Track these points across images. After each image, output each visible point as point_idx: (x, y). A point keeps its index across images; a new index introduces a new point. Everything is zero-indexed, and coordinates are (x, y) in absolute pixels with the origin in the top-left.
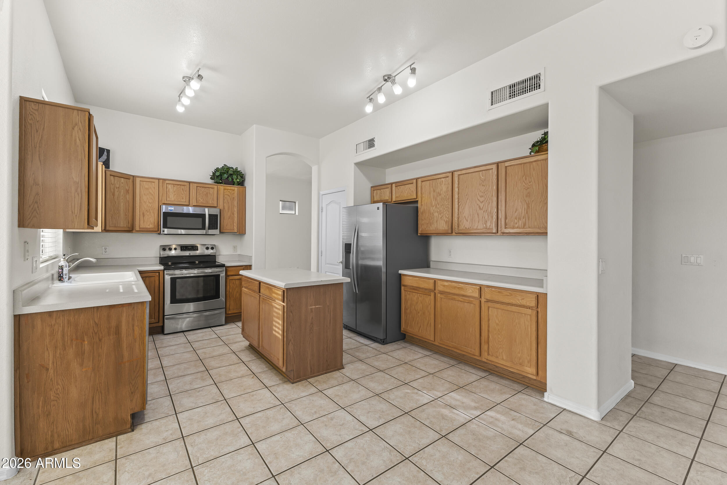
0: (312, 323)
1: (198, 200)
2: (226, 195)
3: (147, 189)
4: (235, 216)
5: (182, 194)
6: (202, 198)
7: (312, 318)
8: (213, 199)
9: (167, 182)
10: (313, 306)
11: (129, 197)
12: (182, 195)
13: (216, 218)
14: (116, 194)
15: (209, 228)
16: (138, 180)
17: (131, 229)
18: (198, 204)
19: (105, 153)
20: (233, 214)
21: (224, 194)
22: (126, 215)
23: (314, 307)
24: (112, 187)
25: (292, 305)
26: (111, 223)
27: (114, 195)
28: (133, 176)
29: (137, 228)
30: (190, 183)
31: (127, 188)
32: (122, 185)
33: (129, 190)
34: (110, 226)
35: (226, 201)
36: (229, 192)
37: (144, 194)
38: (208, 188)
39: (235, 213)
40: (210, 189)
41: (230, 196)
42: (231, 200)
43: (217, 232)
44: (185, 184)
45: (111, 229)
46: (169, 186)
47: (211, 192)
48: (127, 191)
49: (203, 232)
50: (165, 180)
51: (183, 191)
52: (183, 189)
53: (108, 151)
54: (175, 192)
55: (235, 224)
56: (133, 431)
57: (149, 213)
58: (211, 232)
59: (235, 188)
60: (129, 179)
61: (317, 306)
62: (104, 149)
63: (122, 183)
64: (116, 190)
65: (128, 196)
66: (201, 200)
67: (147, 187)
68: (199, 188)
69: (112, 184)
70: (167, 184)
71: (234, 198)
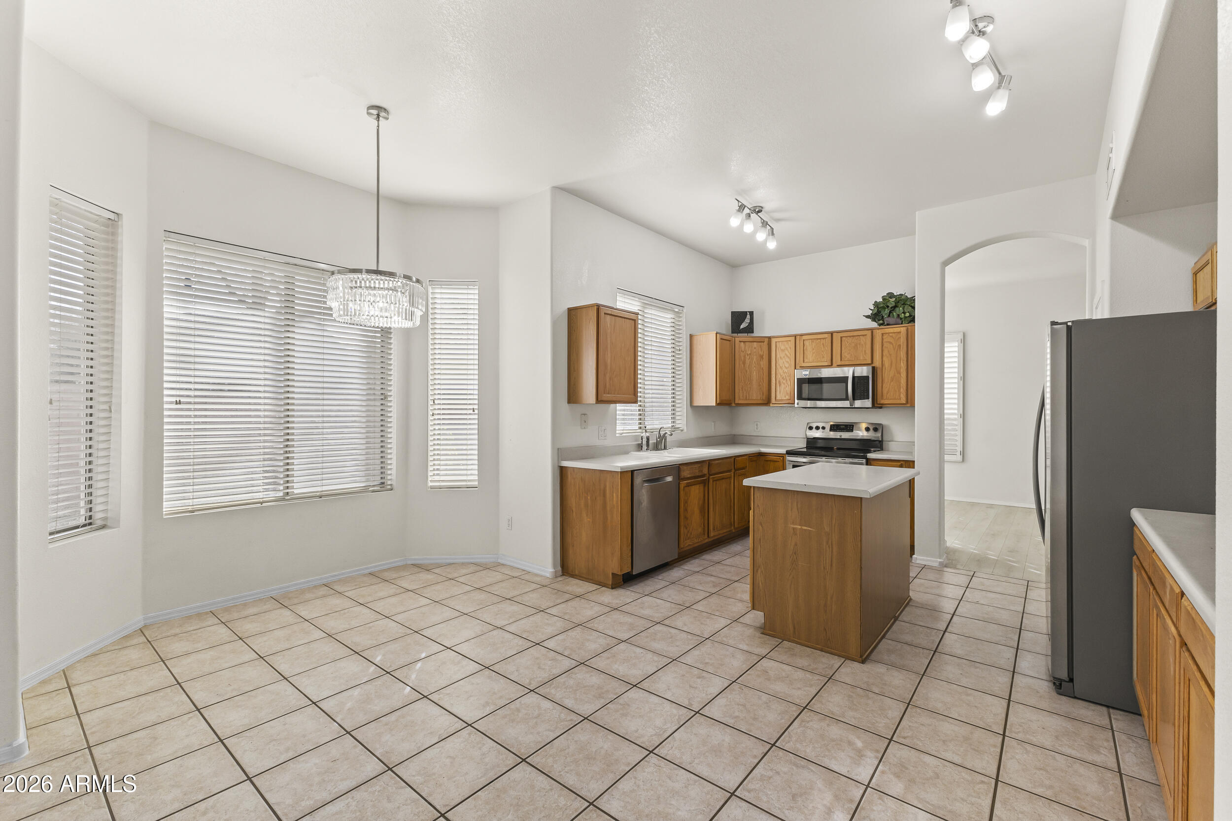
0: (795, 553)
1: (843, 356)
2: (887, 342)
3: (783, 350)
4: (902, 375)
5: (823, 351)
6: (849, 353)
7: (796, 545)
8: (865, 351)
9: (804, 337)
10: (796, 525)
11: (764, 363)
12: (823, 353)
13: (866, 381)
14: (748, 361)
15: (855, 398)
16: (773, 341)
17: (766, 402)
18: (843, 363)
19: (748, 316)
20: (899, 373)
21: (884, 340)
22: (760, 385)
23: (799, 527)
24: (742, 354)
25: (761, 514)
26: (741, 396)
27: (744, 363)
28: (770, 338)
29: (773, 400)
30: (832, 333)
31: (761, 353)
32: (755, 350)
33: (763, 355)
34: (740, 399)
35: (885, 353)
36: (892, 336)
37: (781, 357)
38: (858, 337)
39: (902, 370)
40: (861, 337)
41: (893, 344)
42: (894, 350)
43: (868, 403)
44: (826, 336)
45: (740, 402)
46: (807, 343)
47: (862, 343)
48: (762, 357)
49: (846, 404)
50: (801, 335)
51: (824, 346)
52: (823, 344)
53: (751, 313)
54: (813, 349)
55: (902, 390)
56: (612, 588)
57: (785, 382)
58: (858, 403)
59: (902, 328)
60: (764, 342)
61: (805, 528)
62: (747, 312)
63: (755, 348)
64: (747, 357)
65: (762, 363)
66: (848, 356)
67: (783, 348)
68: (844, 338)
69: (742, 351)
70: (804, 340)
71: (900, 346)
